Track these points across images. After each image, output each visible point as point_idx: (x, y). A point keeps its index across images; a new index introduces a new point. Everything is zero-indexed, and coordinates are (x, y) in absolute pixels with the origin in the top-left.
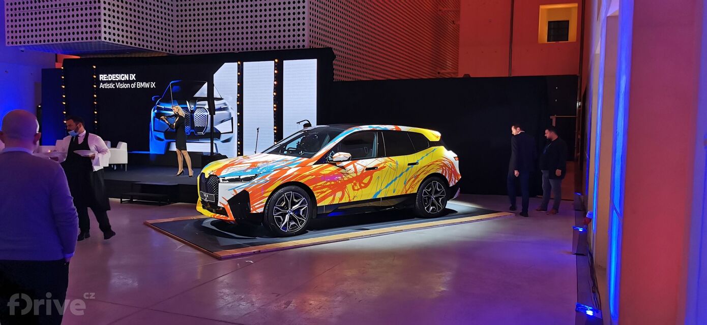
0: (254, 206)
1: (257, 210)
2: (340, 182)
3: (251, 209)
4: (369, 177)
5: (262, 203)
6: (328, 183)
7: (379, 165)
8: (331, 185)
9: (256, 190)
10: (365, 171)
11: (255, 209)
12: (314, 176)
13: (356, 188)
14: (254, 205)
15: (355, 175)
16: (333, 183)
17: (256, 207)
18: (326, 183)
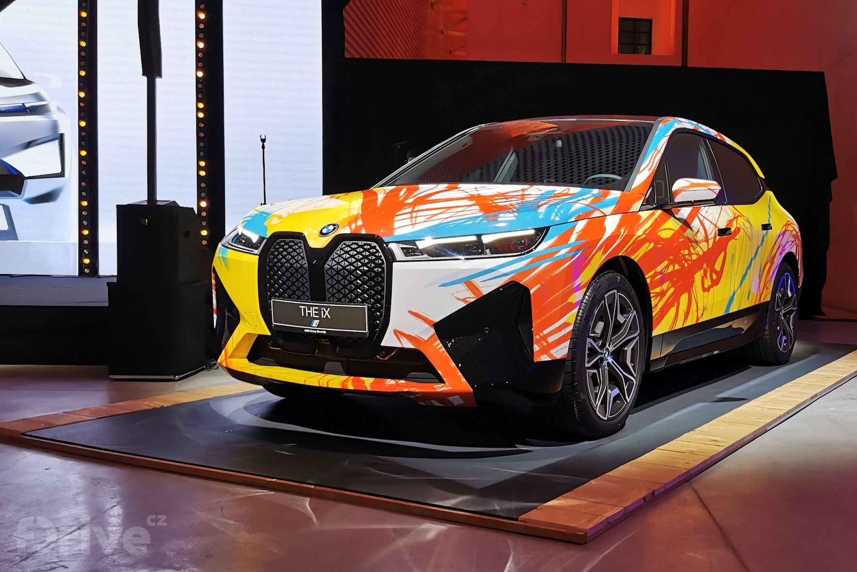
0: (545, 337)
1: (552, 352)
2: (686, 265)
3: (536, 348)
4: (723, 254)
5: (566, 325)
6: (671, 268)
7: (731, 221)
8: (674, 272)
9: (549, 281)
10: (718, 237)
11: (545, 350)
12: (652, 245)
13: (706, 286)
14: (546, 332)
15: (704, 246)
16: (677, 267)
17: (551, 339)
18: (667, 267)
